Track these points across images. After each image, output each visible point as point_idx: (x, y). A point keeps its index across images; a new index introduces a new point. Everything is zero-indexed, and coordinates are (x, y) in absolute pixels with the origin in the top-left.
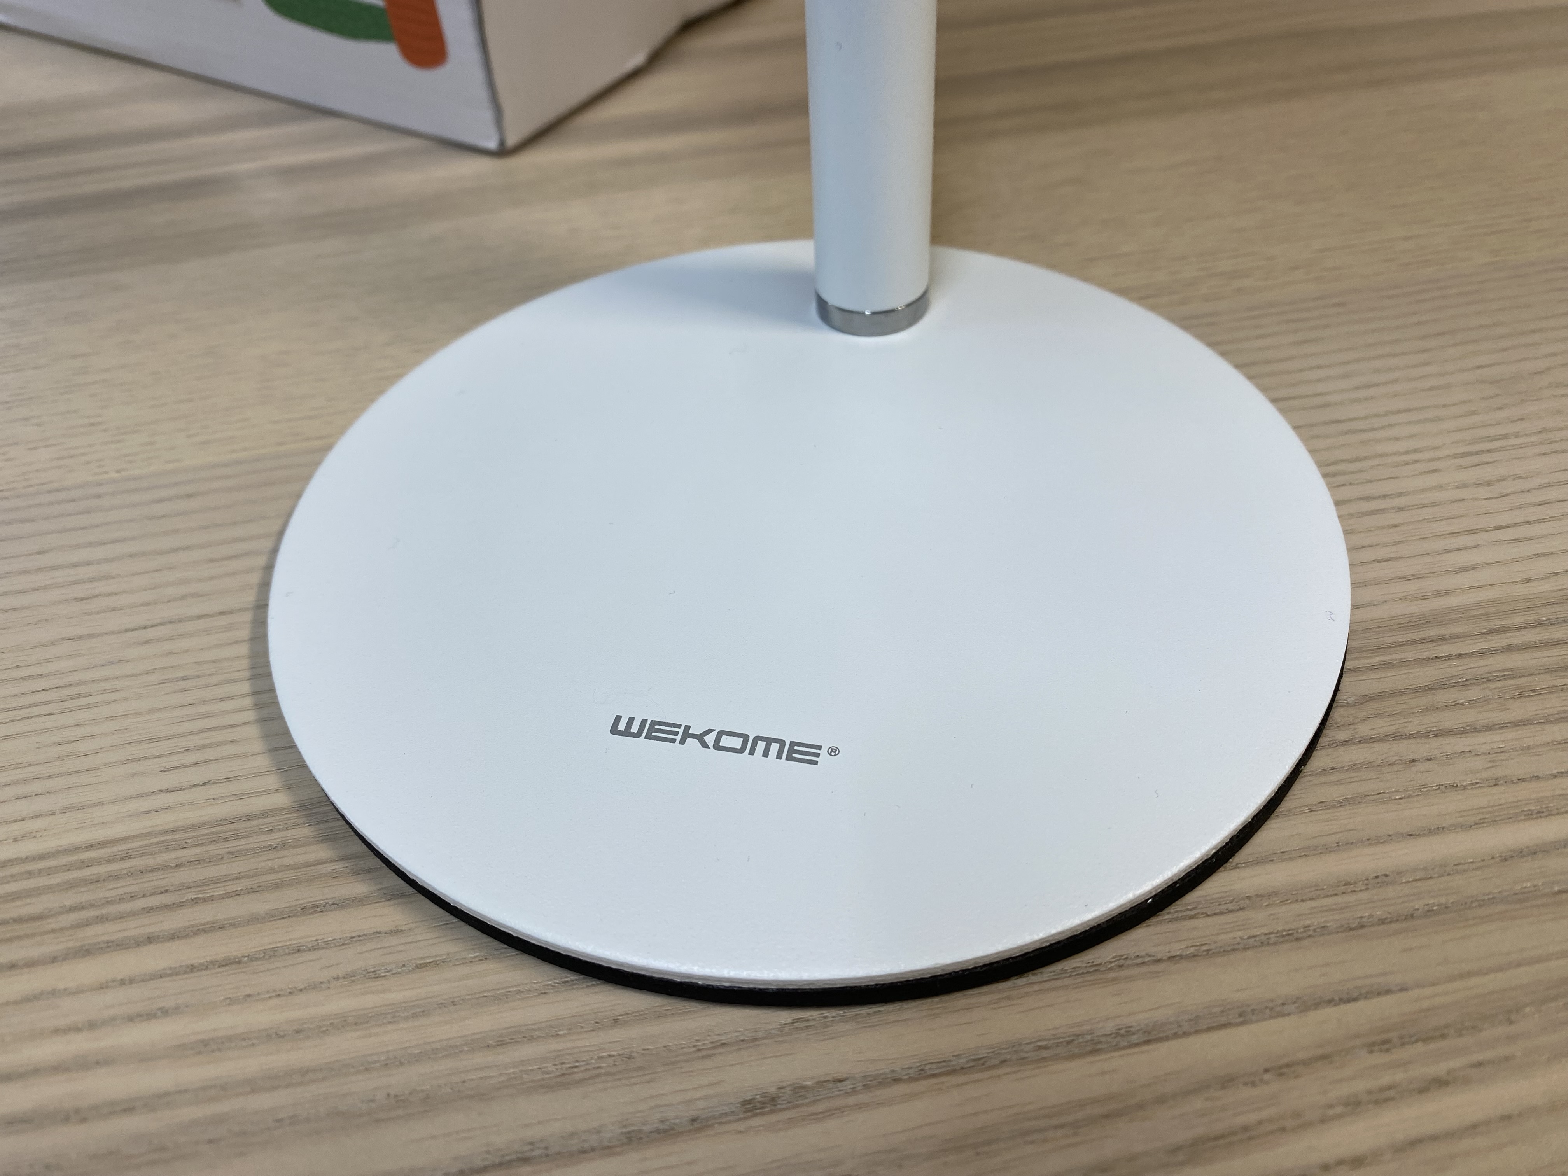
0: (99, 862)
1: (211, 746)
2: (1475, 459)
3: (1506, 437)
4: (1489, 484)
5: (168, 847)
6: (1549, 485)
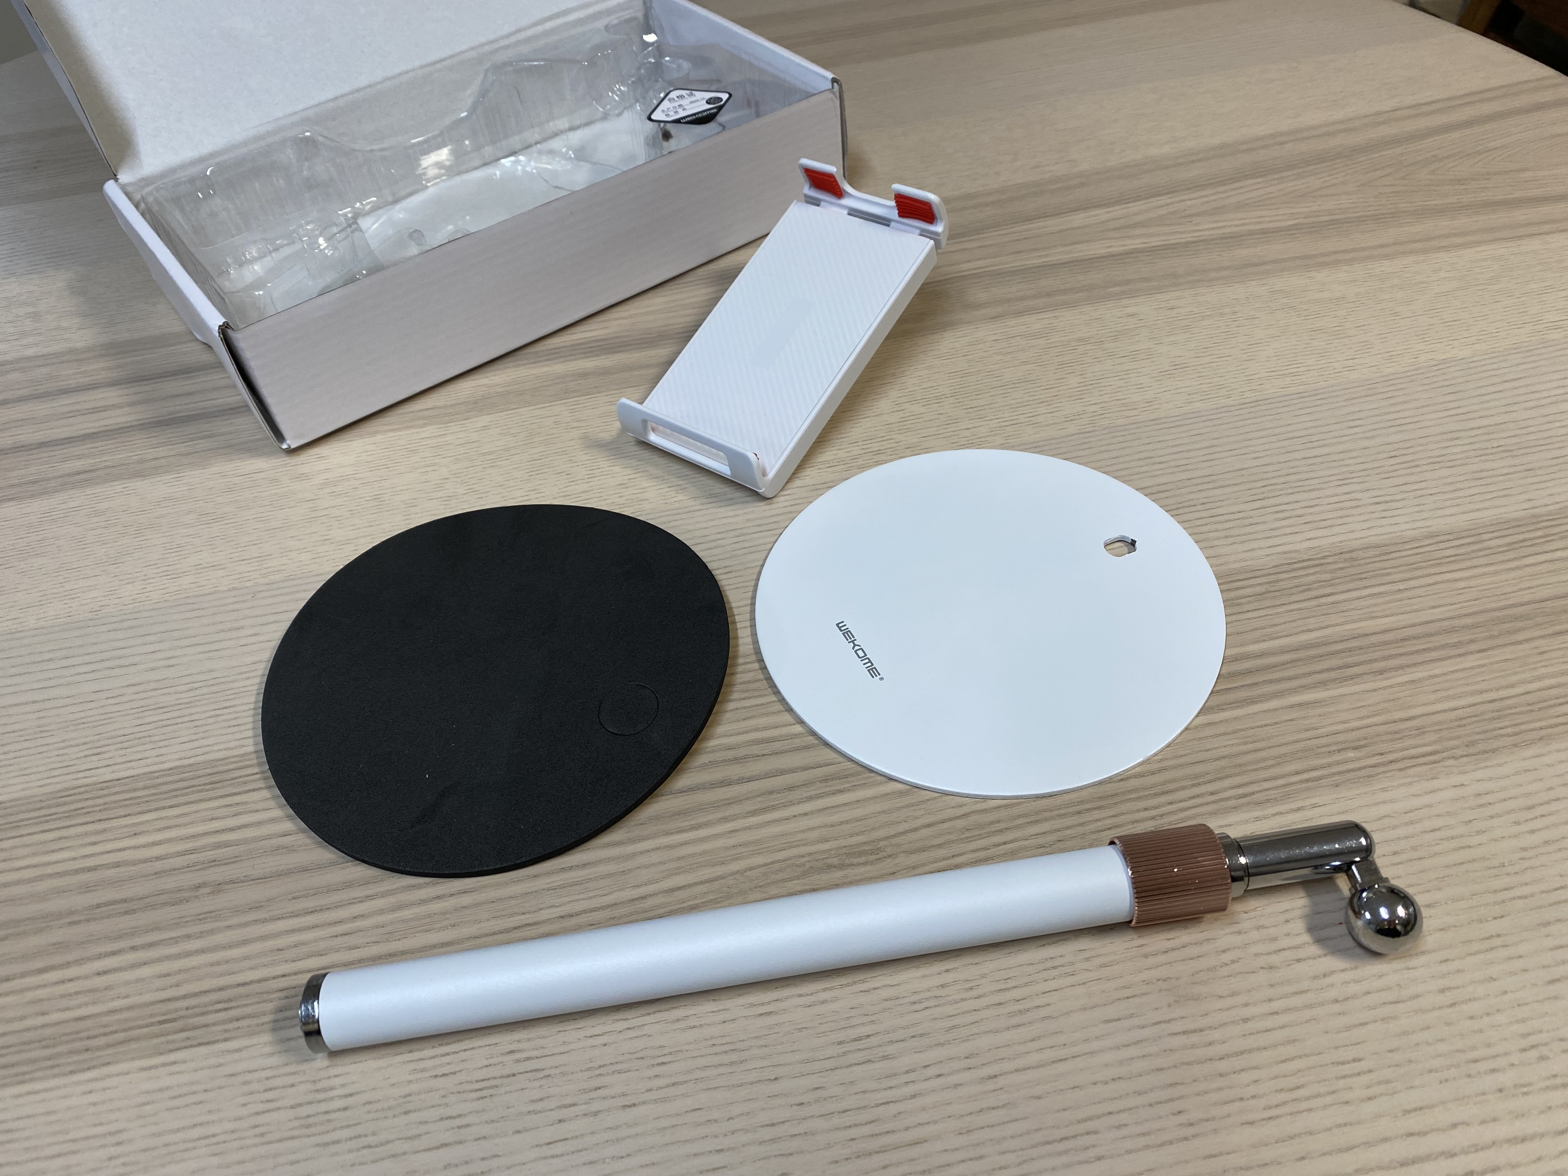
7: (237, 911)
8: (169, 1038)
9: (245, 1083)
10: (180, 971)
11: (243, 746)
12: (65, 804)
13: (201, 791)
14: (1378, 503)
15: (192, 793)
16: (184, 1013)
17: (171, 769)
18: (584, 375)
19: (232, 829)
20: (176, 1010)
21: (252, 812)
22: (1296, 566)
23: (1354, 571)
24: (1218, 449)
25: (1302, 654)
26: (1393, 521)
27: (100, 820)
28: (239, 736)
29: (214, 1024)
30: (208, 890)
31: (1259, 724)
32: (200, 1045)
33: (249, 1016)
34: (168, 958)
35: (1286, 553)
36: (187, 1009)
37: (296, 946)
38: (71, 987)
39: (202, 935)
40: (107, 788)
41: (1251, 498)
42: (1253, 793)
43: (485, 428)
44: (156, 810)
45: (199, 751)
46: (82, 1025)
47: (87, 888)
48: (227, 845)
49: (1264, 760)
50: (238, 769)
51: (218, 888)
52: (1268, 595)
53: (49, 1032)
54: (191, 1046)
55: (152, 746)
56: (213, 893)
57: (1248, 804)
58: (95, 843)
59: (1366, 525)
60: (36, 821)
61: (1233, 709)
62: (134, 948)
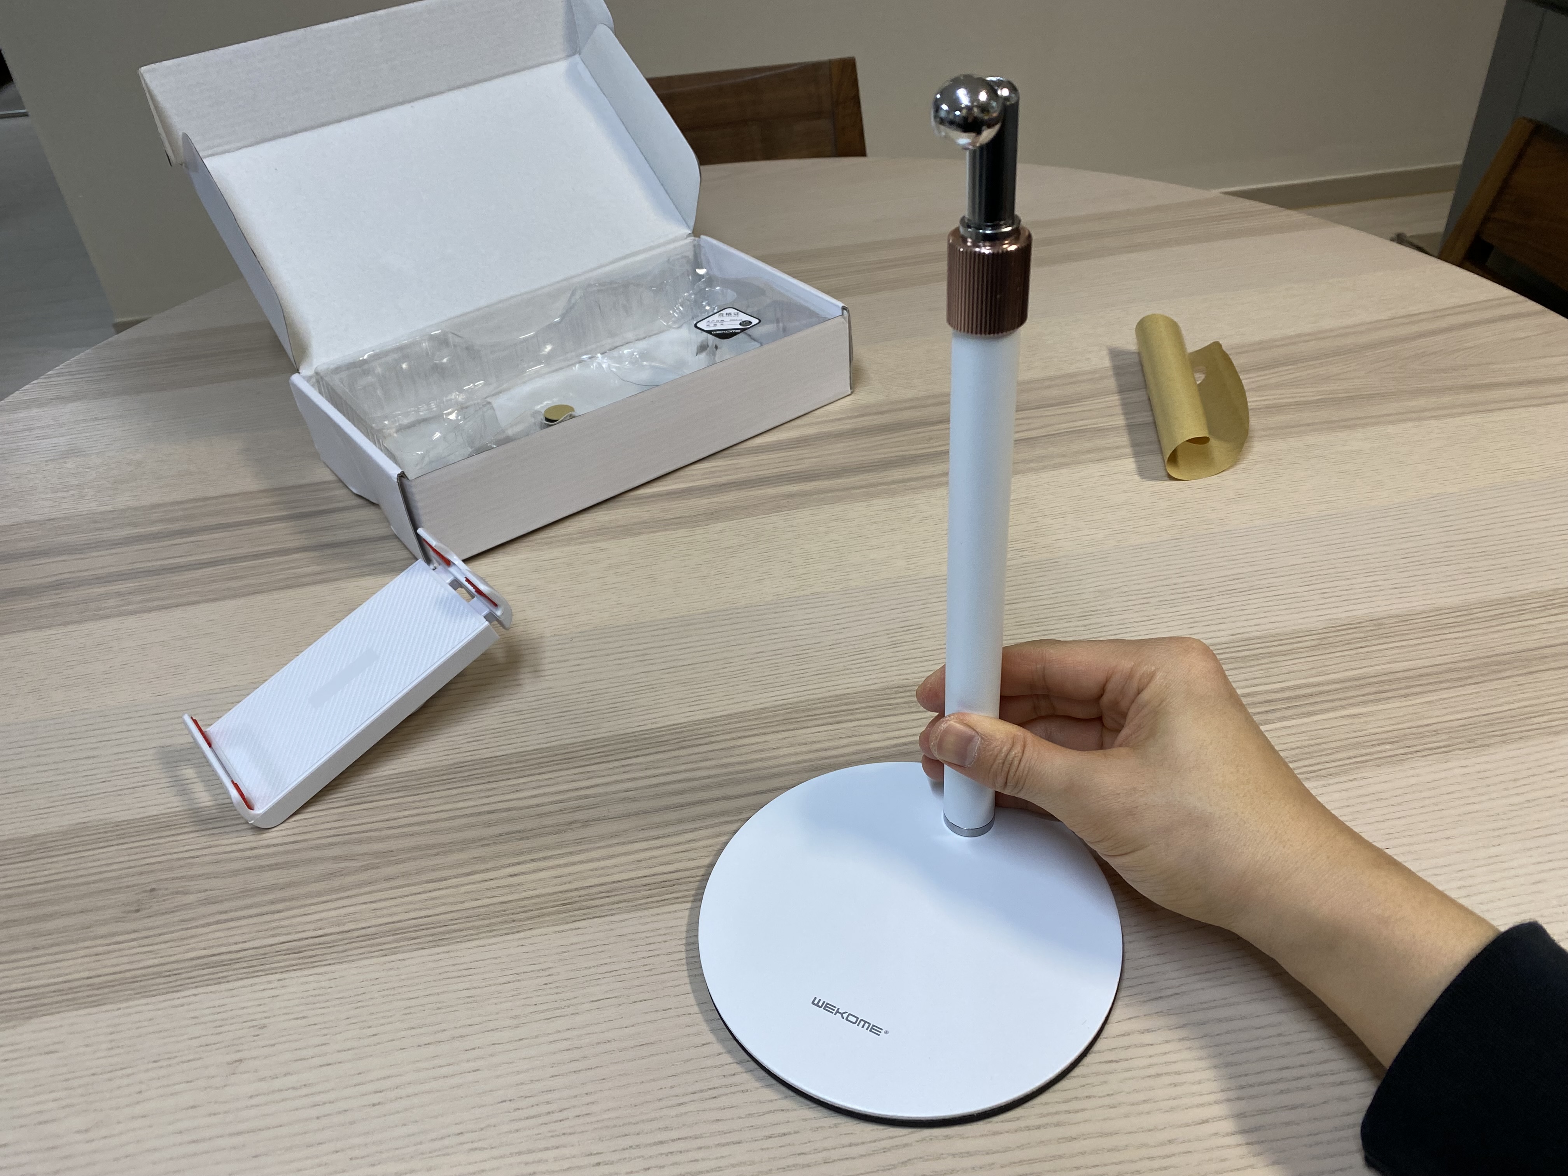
0: (678, 728)
1: (699, 700)
2: (1084, 618)
3: (1097, 610)
4: (1085, 626)
5: (696, 725)
6: (1104, 626)
7: (602, 837)
8: (571, 914)
9: (632, 940)
10: (570, 874)
11: (584, 736)
12: (461, 772)
13: (560, 764)
14: (1396, 588)
15: (554, 765)
16: (577, 899)
17: (535, 750)
18: (791, 496)
19: (587, 788)
20: (572, 897)
21: (600, 777)
22: (1339, 628)
23: (1380, 632)
24: (1275, 551)
25: (1347, 684)
26: (1407, 599)
27: (489, 782)
28: (580, 729)
29: (601, 906)
30: (579, 825)
31: (1321, 727)
32: (594, 918)
33: (625, 901)
34: (559, 866)
35: (1331, 620)
36: (580, 896)
37: (649, 859)
38: (492, 884)
39: (580, 852)
40: (489, 762)
41: (1301, 584)
42: (1320, 770)
43: (722, 531)
44: (529, 776)
45: (552, 739)
46: (506, 906)
47: (488, 825)
48: (587, 797)
49: (1325, 750)
50: (584, 750)
51: (586, 823)
52: (1320, 647)
53: (482, 910)
54: (588, 919)
55: (517, 736)
56: (583, 826)
57: (1317, 776)
58: (488, 797)
59: (1388, 602)
60: (441, 782)
61: (1301, 718)
62: (532, 860)
